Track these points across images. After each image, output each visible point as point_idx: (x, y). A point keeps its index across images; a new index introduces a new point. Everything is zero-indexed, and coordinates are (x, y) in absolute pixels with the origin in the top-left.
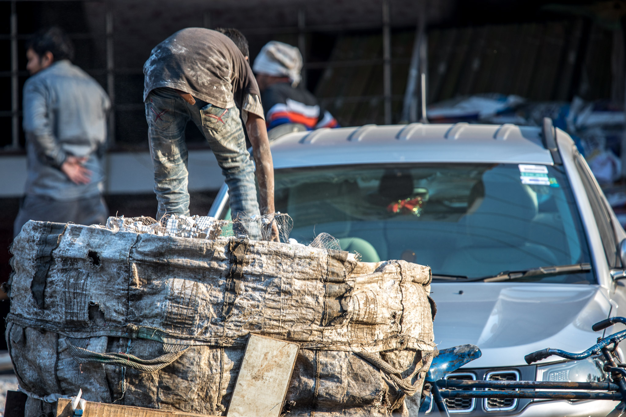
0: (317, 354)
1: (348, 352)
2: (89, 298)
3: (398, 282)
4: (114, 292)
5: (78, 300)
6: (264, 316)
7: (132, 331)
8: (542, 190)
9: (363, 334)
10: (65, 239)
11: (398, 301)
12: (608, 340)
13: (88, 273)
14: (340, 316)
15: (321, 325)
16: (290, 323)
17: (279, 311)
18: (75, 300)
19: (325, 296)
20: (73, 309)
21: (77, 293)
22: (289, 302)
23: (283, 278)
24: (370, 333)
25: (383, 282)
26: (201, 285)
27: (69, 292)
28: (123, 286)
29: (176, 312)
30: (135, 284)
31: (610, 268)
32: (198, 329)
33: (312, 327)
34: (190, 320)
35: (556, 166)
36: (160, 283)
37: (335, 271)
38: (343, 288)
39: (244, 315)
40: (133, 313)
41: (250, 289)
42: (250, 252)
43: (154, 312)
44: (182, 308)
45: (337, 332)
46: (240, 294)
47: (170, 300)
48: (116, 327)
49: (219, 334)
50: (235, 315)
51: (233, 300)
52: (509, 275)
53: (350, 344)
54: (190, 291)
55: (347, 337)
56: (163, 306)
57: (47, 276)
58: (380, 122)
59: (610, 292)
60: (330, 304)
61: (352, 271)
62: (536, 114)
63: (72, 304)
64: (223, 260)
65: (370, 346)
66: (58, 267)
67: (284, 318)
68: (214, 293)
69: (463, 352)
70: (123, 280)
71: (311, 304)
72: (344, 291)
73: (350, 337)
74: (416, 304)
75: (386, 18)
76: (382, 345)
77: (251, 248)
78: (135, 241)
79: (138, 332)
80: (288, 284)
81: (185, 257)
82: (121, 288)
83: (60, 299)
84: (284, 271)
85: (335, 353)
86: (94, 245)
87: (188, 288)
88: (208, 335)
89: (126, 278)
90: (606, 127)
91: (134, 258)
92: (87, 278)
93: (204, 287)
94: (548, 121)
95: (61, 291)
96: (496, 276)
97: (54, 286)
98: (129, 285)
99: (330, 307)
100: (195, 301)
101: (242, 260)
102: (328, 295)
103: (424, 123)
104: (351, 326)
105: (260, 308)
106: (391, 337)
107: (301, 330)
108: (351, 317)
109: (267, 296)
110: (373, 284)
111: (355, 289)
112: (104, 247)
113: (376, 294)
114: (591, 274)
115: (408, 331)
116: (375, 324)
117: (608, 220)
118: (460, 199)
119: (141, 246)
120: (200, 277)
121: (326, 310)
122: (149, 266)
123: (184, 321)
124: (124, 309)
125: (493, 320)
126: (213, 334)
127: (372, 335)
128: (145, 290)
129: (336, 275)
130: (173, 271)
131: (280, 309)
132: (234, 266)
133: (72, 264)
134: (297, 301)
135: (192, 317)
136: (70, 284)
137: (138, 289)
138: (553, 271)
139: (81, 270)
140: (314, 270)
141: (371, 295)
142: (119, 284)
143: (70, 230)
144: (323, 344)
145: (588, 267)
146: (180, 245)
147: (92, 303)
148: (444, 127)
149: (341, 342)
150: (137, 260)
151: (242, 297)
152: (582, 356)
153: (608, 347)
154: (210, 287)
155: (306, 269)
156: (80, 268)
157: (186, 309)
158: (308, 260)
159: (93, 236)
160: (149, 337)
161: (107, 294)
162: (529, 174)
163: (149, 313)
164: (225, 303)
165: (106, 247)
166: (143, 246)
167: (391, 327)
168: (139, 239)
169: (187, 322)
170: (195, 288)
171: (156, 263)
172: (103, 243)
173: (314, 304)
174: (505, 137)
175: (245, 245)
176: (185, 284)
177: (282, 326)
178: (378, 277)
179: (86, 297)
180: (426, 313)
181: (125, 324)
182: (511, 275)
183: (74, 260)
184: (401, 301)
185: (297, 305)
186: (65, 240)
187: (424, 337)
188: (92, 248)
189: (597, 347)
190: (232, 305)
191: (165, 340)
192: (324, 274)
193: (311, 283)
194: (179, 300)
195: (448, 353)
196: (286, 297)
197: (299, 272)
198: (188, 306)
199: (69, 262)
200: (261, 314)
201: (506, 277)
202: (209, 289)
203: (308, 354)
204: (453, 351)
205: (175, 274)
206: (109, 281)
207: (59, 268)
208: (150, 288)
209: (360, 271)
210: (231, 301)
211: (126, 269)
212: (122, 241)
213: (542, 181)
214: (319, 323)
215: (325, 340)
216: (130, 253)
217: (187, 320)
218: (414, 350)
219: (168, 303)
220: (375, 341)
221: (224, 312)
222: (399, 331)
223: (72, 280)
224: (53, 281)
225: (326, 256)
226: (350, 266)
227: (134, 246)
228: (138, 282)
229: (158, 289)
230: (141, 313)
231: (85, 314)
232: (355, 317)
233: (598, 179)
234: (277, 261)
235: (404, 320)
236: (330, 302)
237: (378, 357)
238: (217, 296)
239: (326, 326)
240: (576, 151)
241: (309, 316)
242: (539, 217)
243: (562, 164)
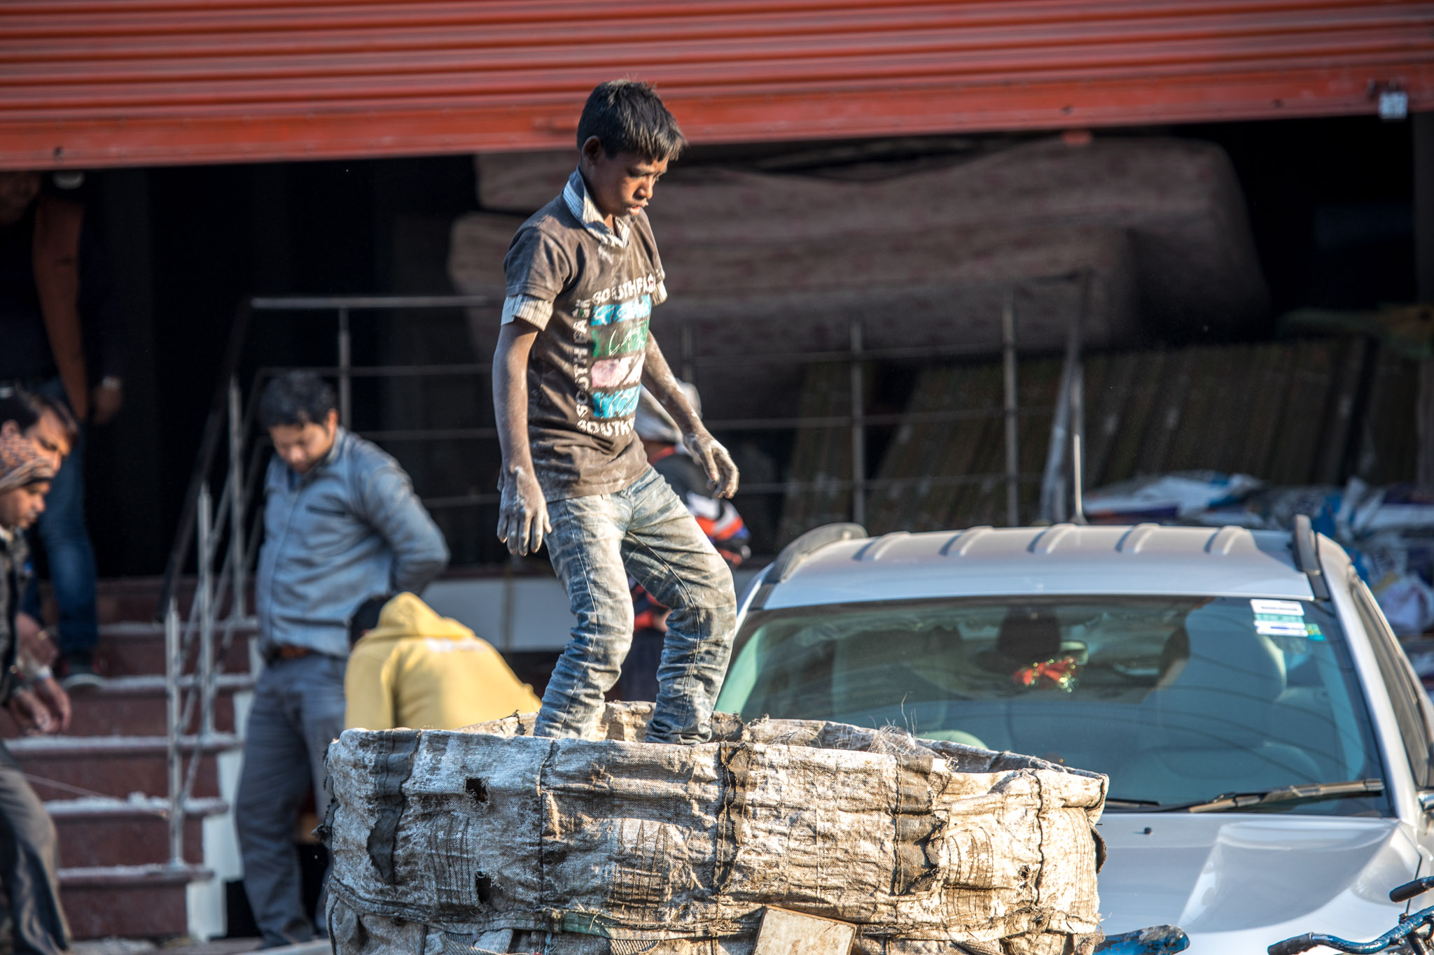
0: (887, 947)
1: (944, 941)
2: (475, 864)
3: (1036, 811)
4: (515, 849)
5: (457, 869)
6: (789, 881)
7: (551, 921)
8: (1293, 646)
9: (969, 907)
10: (421, 760)
11: (1034, 846)
12: (1418, 919)
13: (468, 819)
14: (925, 876)
15: (893, 894)
16: (835, 892)
17: (815, 871)
18: (451, 869)
19: (895, 840)
20: (450, 885)
21: (453, 857)
22: (832, 854)
23: (818, 811)
24: (982, 904)
25: (1005, 811)
26: (672, 829)
27: (439, 856)
28: (530, 837)
29: (630, 882)
30: (553, 833)
31: (1418, 787)
32: (670, 909)
33: (875, 898)
34: (655, 895)
35: (1318, 602)
36: (597, 831)
37: (912, 793)
38: (927, 824)
39: (752, 882)
40: (551, 887)
41: (761, 834)
42: (758, 764)
43: (590, 884)
44: (640, 875)
45: (921, 905)
46: (743, 843)
47: (617, 861)
48: (525, 912)
49: (709, 916)
50: (735, 883)
51: (731, 856)
52: (1234, 800)
53: (946, 927)
54: (653, 845)
55: (940, 914)
56: (606, 872)
57: (398, 829)
58: (999, 523)
59: (1418, 832)
60: (906, 854)
61: (943, 791)
62: (1281, 509)
63: (447, 875)
64: (710, 781)
65: (982, 930)
66: (414, 811)
67: (824, 882)
68: (697, 844)
69: (1156, 938)
70: (531, 827)
71: (871, 854)
72: (929, 828)
73: (945, 914)
74: (1068, 851)
75: (1009, 336)
76: (1003, 926)
77: (759, 758)
78: (547, 752)
79: (562, 921)
80: (828, 821)
81: (641, 779)
82: (528, 841)
83: (425, 867)
84: (819, 797)
85: (919, 944)
86: (474, 767)
87: (649, 837)
88: (690, 919)
89: (536, 822)
90: (1407, 532)
91: (549, 785)
92: (465, 830)
93: (678, 833)
94: (1303, 521)
95: (424, 853)
96: (1211, 802)
97: (410, 846)
98: (542, 835)
99: (907, 860)
100: (662, 860)
101: (745, 778)
102: (900, 838)
103: (1077, 524)
104: (947, 895)
105: (781, 868)
106: (1020, 912)
107: (856, 904)
108: (944, 877)
109: (793, 844)
110: (985, 816)
111: (951, 825)
112: (493, 767)
113: (990, 834)
114: (1384, 798)
115: (1052, 899)
116: (991, 889)
117: (1414, 701)
118: (1144, 661)
119: (561, 763)
120: (669, 815)
121: (900, 865)
122: (577, 798)
123: (645, 897)
124: (535, 879)
125: (1206, 882)
126: (699, 916)
127: (986, 908)
128: (572, 843)
129: (913, 800)
130: (620, 806)
131: (817, 867)
132: (730, 791)
133: (439, 804)
134: (846, 852)
135: (659, 890)
136: (438, 841)
137: (557, 842)
138: (1314, 794)
139: (455, 814)
140: (873, 794)
141: (980, 837)
142: (523, 834)
143: (427, 743)
144: (898, 929)
145: (1379, 786)
146: (631, 757)
147: (480, 874)
148: (1116, 532)
149: (931, 924)
150: (555, 789)
151: (748, 848)
152: (1372, 947)
153: (1419, 931)
154: (688, 832)
155: (859, 791)
156: (453, 811)
157: (647, 876)
158: (861, 776)
159: (470, 749)
160: (583, 930)
161: (503, 854)
162: (1270, 616)
163: (582, 887)
164: (718, 864)
165: (496, 767)
166: (563, 763)
167: (1019, 894)
168: (555, 749)
169: (650, 898)
170: (662, 837)
171: (590, 792)
172: (490, 760)
173: (877, 855)
174: (1226, 550)
175: (749, 751)
176: (643, 830)
177: (823, 897)
178: (995, 803)
179: (470, 863)
180: (1086, 864)
181: (539, 907)
182: (1238, 799)
183: (442, 798)
184: (1040, 845)
185: (846, 859)
186: (421, 763)
187: (1079, 908)
188: (471, 771)
189: (1399, 930)
190: (729, 865)
191: (613, 932)
192: (892, 799)
193: (869, 818)
194: (634, 861)
195: (1129, 940)
196: (827, 845)
197: (846, 798)
198: (651, 871)
199: (433, 801)
200: (784, 878)
201: (1230, 803)
202: (687, 835)
203: (869, 947)
204: (1138, 937)
205: (624, 812)
206: (505, 831)
207: (417, 813)
208: (580, 840)
209: (959, 789)
210: (729, 859)
211: (535, 806)
212: (524, 755)
213: (1293, 629)
214: (888, 891)
215: (900, 920)
216: (541, 777)
217: (651, 895)
218: (1062, 933)
219: (614, 867)
220: (992, 919)
221: (716, 877)
222: (1035, 900)
223: (441, 834)
224: (408, 836)
225: (894, 766)
226: (939, 781)
227: (548, 763)
228: (557, 829)
229: (594, 841)
230: (566, 888)
231: (472, 895)
232: (953, 876)
233: (1394, 626)
234: (806, 779)
235: (1044, 881)
236: (905, 850)
237: (997, 949)
238: (702, 850)
239: (900, 894)
240: (1354, 576)
241: (870, 876)
242: (1289, 694)
243: (1329, 599)
